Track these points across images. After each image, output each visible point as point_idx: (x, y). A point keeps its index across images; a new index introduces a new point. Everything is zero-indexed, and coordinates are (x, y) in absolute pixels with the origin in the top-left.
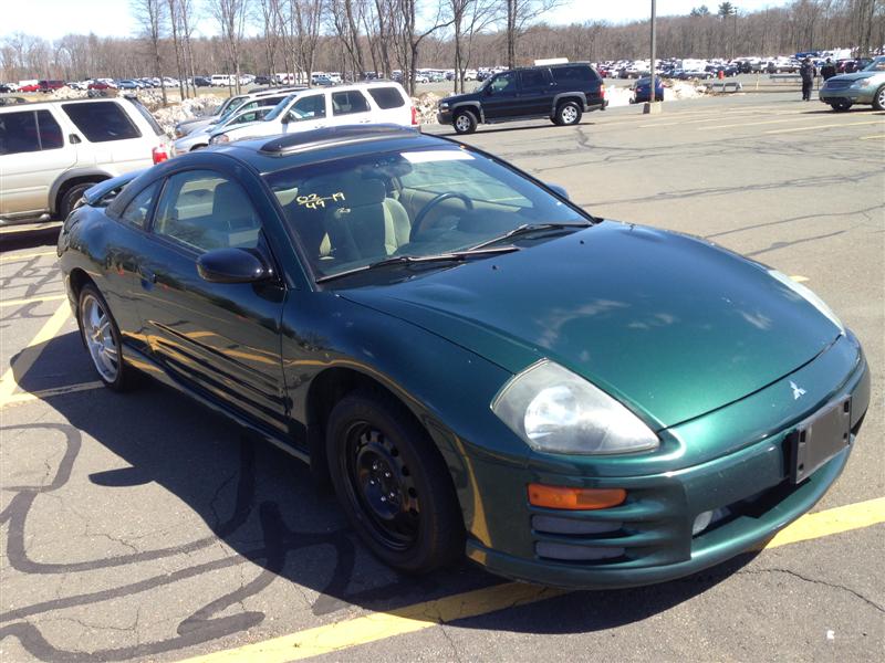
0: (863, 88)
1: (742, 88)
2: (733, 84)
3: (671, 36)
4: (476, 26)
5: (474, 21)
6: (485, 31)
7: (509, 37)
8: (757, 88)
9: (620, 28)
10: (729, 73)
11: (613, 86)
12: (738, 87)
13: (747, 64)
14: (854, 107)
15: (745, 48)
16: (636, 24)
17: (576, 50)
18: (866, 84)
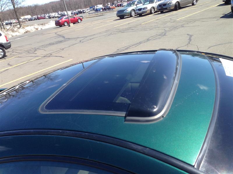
0: (127, 11)
1: (84, 17)
2: (82, 16)
3: (57, 6)
4: (3, 9)
5: (1, 7)
6: (5, 10)
7: (15, 11)
8: (88, 17)
9: (42, 5)
10: (77, 14)
11: (52, 21)
12: (83, 17)
13: (80, 11)
14: (125, 17)
15: (76, 7)
16: (46, 4)
17: (32, 13)
18: (127, 10)
